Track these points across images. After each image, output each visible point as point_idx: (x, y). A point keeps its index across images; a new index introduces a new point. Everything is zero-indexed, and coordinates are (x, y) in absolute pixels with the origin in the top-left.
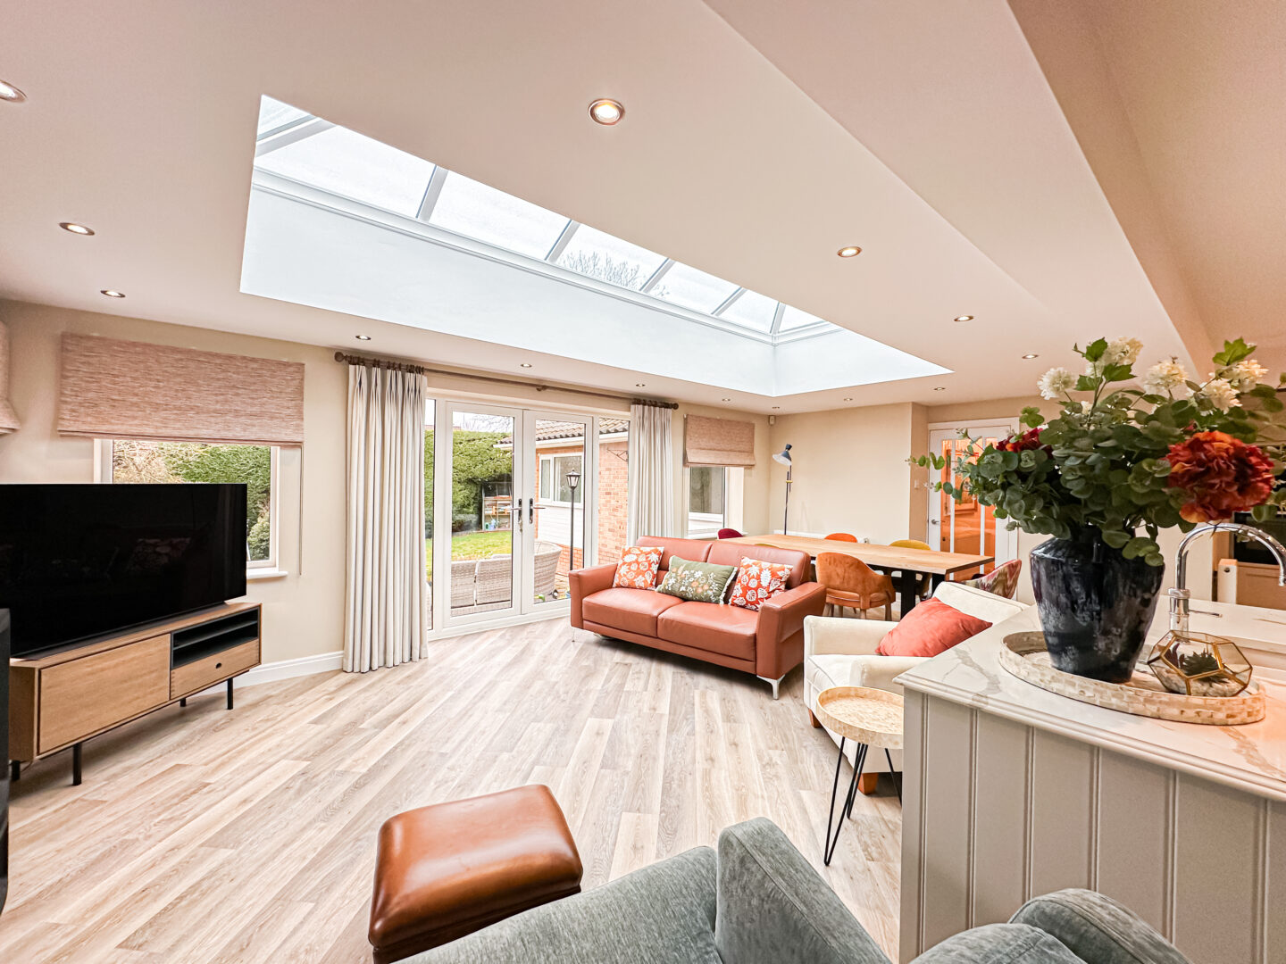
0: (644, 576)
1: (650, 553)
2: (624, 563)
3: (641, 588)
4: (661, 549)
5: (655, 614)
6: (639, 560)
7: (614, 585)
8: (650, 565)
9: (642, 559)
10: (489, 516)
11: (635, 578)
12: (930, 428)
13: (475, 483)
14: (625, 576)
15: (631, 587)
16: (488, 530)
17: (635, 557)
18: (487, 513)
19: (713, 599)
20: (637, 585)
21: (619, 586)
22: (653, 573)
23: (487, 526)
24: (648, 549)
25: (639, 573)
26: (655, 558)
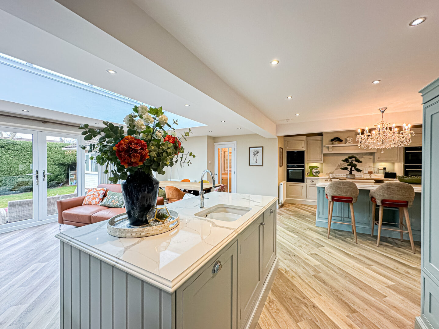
0: (95, 200)
1: (100, 190)
2: (88, 195)
3: (94, 205)
4: (105, 189)
5: (91, 215)
6: (94, 194)
7: (83, 204)
8: (99, 195)
9: (96, 193)
10: (72, 179)
11: (92, 200)
12: (215, 144)
13: (64, 165)
14: (87, 200)
15: (90, 204)
16: (72, 185)
17: (93, 192)
18: (71, 178)
19: (119, 206)
20: (92, 204)
21: (85, 205)
22: (100, 198)
23: (71, 183)
24: (99, 189)
25: (94, 198)
26: (102, 192)
